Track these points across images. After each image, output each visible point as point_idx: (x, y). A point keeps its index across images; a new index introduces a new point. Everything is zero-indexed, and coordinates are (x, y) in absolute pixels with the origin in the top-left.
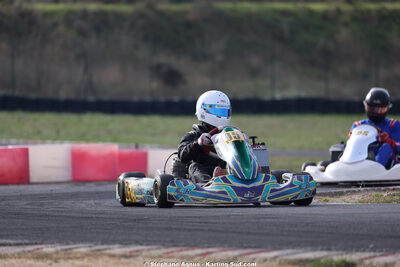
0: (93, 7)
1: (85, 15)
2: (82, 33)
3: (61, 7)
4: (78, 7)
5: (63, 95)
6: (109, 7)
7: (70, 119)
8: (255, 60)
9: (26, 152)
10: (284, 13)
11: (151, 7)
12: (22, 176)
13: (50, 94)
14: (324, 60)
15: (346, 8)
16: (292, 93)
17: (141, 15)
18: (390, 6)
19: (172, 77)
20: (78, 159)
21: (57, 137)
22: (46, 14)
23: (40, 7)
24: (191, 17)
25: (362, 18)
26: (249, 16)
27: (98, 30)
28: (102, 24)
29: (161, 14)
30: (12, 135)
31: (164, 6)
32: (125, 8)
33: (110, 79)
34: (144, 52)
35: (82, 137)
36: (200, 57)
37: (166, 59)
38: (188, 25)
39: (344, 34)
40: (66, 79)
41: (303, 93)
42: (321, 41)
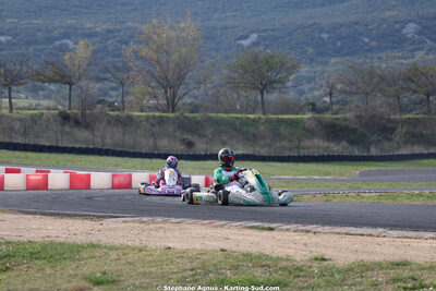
0: (157, 114)
1: (154, 117)
2: (153, 125)
3: (144, 114)
4: (151, 114)
5: (144, 151)
6: (164, 114)
7: (148, 161)
8: (224, 138)
9: (130, 176)
10: (238, 118)
11: (182, 114)
12: (129, 186)
13: (138, 150)
14: (253, 139)
15: (262, 117)
16: (240, 152)
17: (178, 118)
18: (281, 116)
19: (190, 144)
20: (152, 178)
21: (142, 169)
22: (138, 117)
23: (136, 114)
24: (198, 119)
25: (270, 121)
26: (223, 119)
27: (159, 124)
28: (161, 121)
29: (186, 117)
30: (123, 167)
31: (186, 114)
32: (171, 115)
33: (164, 144)
34: (178, 134)
35: (152, 169)
36: (202, 136)
37: (187, 136)
38: (197, 122)
39: (262, 128)
40: (145, 144)
41: (249, 153)
42: (252, 131)
